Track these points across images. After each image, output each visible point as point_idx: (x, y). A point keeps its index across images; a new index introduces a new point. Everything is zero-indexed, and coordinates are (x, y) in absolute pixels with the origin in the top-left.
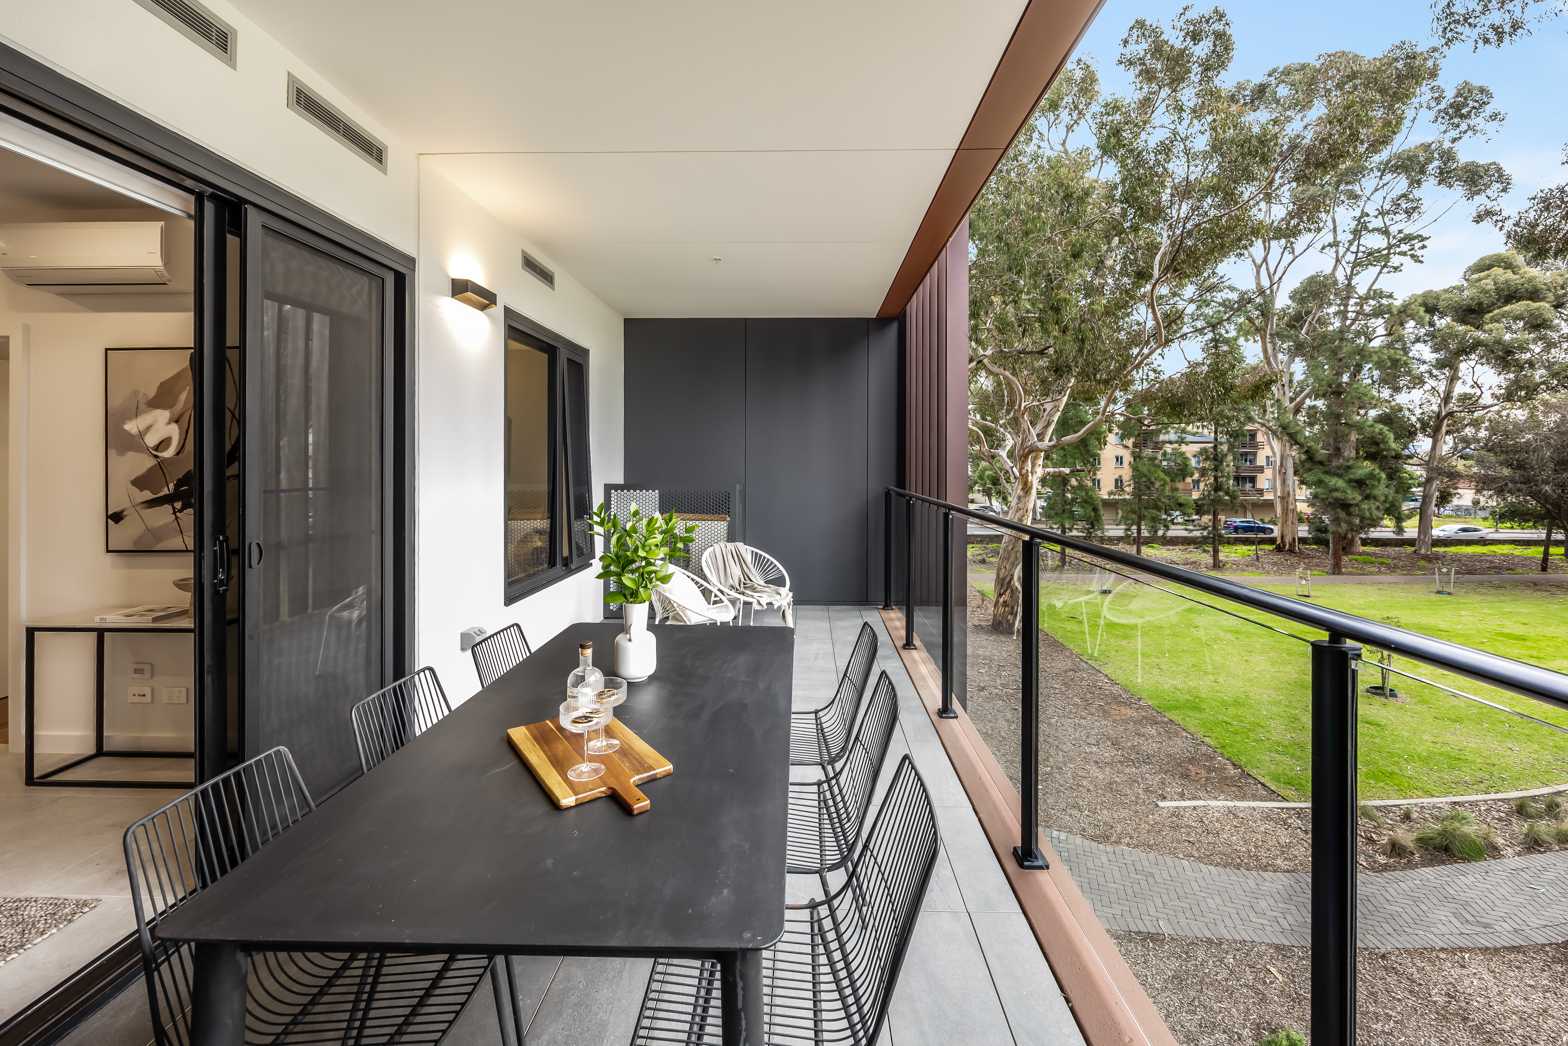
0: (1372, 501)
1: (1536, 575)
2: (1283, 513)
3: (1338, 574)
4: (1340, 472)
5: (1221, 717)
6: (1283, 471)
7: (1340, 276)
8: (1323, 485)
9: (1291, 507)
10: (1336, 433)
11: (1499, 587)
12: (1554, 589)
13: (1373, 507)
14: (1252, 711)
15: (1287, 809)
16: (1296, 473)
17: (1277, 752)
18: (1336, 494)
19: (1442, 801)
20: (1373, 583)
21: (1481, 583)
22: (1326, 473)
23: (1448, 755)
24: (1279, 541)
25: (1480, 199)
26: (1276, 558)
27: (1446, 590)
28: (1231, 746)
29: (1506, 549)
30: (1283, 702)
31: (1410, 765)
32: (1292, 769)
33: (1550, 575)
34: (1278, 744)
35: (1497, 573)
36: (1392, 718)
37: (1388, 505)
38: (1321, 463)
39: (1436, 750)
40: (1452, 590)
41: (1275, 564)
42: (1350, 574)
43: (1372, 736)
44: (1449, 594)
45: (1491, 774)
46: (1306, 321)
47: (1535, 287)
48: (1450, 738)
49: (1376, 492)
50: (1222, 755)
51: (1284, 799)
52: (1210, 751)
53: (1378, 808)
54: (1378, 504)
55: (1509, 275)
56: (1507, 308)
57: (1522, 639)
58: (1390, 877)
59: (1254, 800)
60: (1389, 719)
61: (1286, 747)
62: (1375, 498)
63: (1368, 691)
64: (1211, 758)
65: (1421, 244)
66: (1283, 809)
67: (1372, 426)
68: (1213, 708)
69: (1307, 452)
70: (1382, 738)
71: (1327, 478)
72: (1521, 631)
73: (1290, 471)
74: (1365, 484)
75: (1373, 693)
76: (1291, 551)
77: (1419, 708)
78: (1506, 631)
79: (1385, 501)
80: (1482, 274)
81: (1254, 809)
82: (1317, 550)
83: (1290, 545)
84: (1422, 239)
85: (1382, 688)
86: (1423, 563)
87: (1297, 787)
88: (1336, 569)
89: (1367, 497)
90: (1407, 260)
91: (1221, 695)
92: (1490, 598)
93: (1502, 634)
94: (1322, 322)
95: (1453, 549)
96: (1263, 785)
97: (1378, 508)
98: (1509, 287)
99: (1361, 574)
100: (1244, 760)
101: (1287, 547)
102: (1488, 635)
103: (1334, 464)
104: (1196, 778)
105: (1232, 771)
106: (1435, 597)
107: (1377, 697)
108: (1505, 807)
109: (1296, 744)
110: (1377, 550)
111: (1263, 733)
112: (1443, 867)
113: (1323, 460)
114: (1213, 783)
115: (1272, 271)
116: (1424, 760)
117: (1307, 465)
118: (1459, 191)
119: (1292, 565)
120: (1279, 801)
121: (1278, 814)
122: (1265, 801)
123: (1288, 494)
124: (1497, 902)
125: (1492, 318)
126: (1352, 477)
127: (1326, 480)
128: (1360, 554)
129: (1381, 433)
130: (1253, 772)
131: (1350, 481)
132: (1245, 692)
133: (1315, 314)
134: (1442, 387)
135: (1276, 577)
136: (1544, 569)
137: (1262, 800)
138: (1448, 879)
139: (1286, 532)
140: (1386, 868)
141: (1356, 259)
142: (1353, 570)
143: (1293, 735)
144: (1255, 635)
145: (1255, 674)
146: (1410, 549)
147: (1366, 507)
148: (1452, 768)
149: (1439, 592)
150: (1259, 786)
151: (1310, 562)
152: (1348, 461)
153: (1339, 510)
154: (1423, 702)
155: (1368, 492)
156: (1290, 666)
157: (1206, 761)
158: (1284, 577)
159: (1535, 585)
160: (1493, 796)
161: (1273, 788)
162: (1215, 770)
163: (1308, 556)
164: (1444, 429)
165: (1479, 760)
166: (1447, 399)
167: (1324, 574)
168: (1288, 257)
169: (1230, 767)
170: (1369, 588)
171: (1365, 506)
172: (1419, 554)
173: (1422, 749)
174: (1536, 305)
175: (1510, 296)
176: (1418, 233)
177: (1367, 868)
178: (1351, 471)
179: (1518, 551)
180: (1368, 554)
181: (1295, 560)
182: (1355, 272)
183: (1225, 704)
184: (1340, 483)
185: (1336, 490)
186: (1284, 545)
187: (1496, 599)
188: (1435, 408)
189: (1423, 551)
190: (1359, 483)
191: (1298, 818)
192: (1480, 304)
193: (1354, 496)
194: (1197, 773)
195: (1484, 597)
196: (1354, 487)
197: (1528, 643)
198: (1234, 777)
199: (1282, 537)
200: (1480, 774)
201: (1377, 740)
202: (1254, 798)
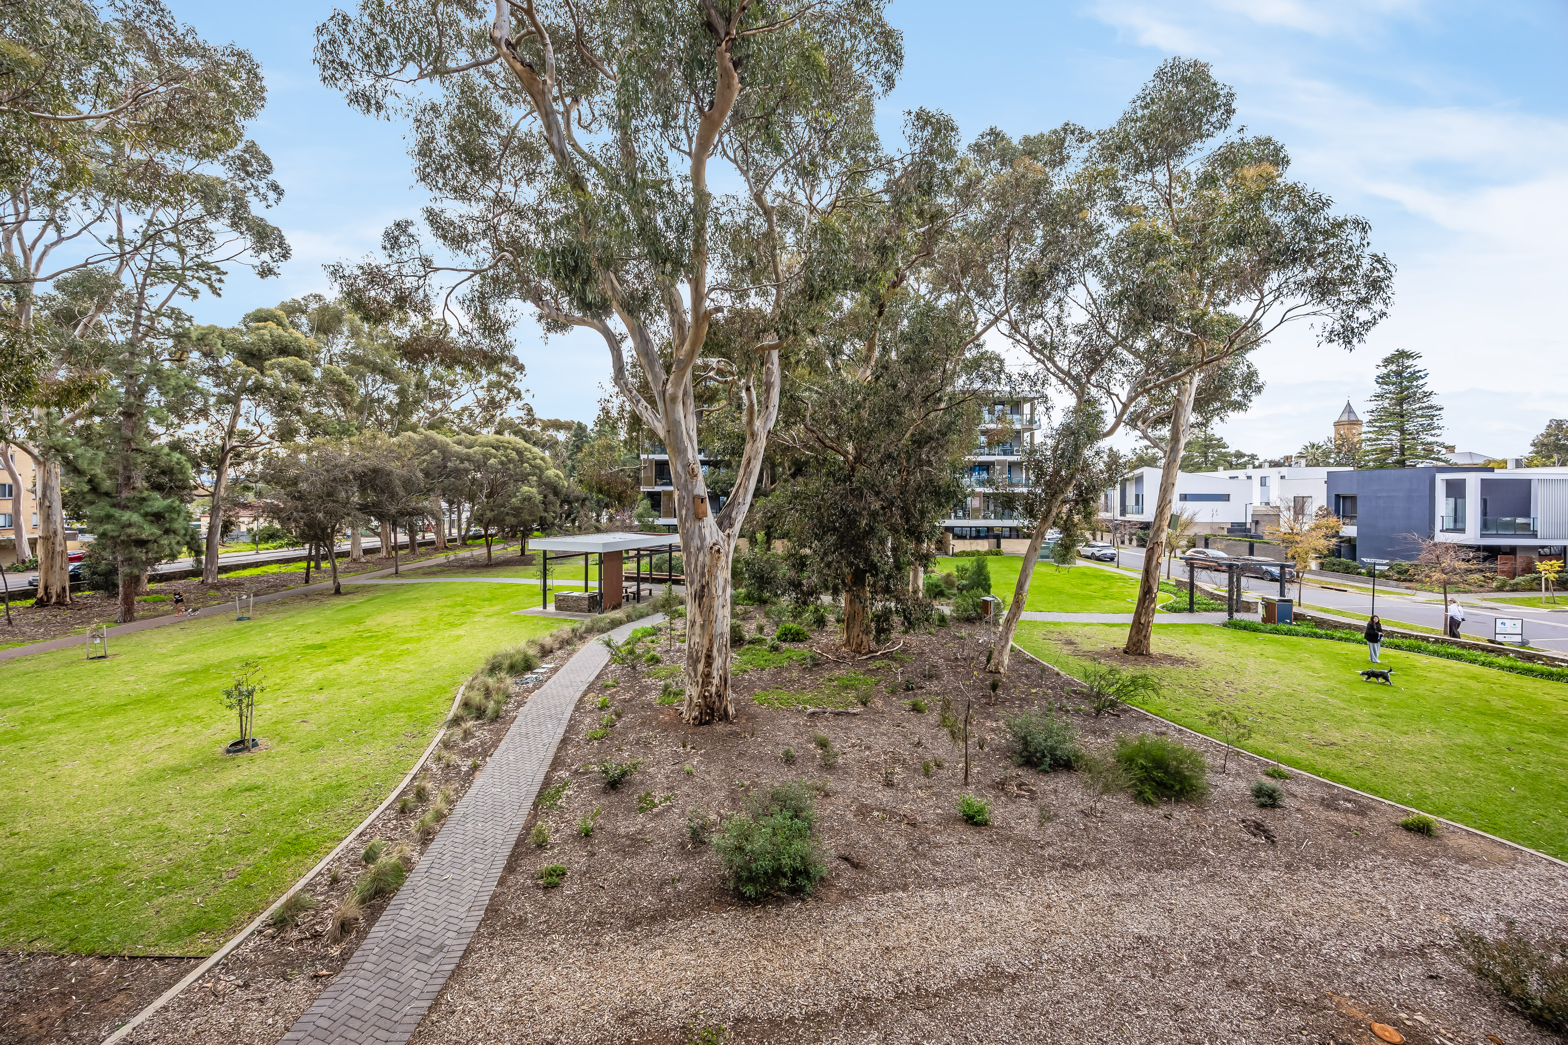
0: (172, 536)
1: (303, 588)
2: (47, 558)
3: (130, 621)
4: (133, 504)
5: (47, 891)
6: (47, 504)
7: (128, 280)
8: (112, 520)
9: (58, 549)
10: (127, 460)
11: (283, 604)
12: (320, 597)
13: (174, 542)
14: (95, 851)
15: (209, 971)
16: (64, 505)
17: (159, 893)
18: (132, 530)
19: (349, 840)
20: (173, 624)
21: (268, 603)
22: (113, 506)
23: (331, 787)
24: (41, 593)
25: (265, 256)
26: (40, 615)
27: (245, 615)
28: (86, 929)
29: (274, 569)
30: (135, 815)
31: (306, 817)
32: (190, 907)
33: (313, 586)
34: (154, 880)
35: (277, 591)
36: (264, 772)
37: (188, 538)
38: (107, 494)
39: (319, 787)
40: (250, 614)
41: (39, 624)
42: (143, 618)
43: (259, 805)
44: (249, 619)
45: (369, 787)
46: (80, 321)
47: (300, 347)
48: (323, 768)
49: (176, 525)
50: (77, 955)
51: (200, 959)
52: (52, 962)
53: (304, 890)
54: (178, 538)
55: (280, 331)
56: (281, 359)
57: (322, 647)
58: (354, 966)
59: (159, 994)
60: (264, 775)
61: (168, 878)
62: (175, 532)
63: (228, 751)
64: (58, 974)
65: (218, 277)
66: (203, 975)
67: (168, 455)
68: (27, 882)
69: (90, 481)
70: (269, 800)
71: (117, 513)
72: (318, 640)
73: (57, 504)
74: (164, 518)
75: (235, 752)
76: (60, 603)
77: (284, 748)
78: (310, 643)
79: (185, 535)
80: (261, 324)
81: (165, 1008)
82: (92, 597)
83: (58, 596)
84: (219, 272)
85: (242, 742)
86: (212, 593)
87: (207, 928)
88: (128, 615)
89: (167, 532)
90: (203, 288)
91: (33, 851)
92: (282, 615)
93: (308, 647)
94: (100, 329)
95: (232, 575)
96: (161, 959)
97: (178, 543)
98: (282, 341)
99: (156, 616)
100: (117, 939)
101: (54, 600)
102: (298, 651)
103: (123, 496)
104: (43, 1032)
105: (104, 970)
106: (238, 625)
107: (240, 754)
108: (392, 814)
109: (179, 867)
110: (162, 585)
111: (126, 877)
112: (385, 913)
113: (110, 490)
114: (78, 1018)
115: (28, 242)
116: (315, 804)
117: (89, 497)
118: (248, 241)
119: (64, 622)
120: (196, 966)
121: (201, 988)
122: (177, 981)
123: (55, 533)
124: (434, 914)
125: (271, 365)
126: (149, 510)
127: (117, 515)
128: (148, 594)
129: (178, 463)
130: (139, 949)
131: (146, 515)
132: (72, 827)
133: (93, 316)
134: (226, 422)
135: (48, 642)
136: (307, 582)
137: (171, 986)
138: (395, 923)
139: (52, 580)
140: (345, 958)
141: (149, 267)
142: (146, 613)
143: (170, 856)
144: (49, 733)
145: (77, 792)
146: (197, 580)
147: (166, 542)
148: (339, 798)
149: (240, 619)
150: (156, 965)
151: (88, 614)
152: (141, 492)
153: (134, 549)
154: (283, 740)
155: (167, 525)
156: (122, 759)
157: (51, 985)
158: (60, 640)
159: (306, 596)
160: (381, 808)
161: (177, 953)
162: (73, 990)
163: (85, 606)
164: (228, 462)
165: (355, 778)
166: (230, 433)
167: (112, 624)
168: (51, 235)
169: (97, 965)
170: (171, 630)
171: (164, 542)
172: (207, 584)
173: (308, 793)
174: (302, 362)
175: (284, 351)
176: (217, 264)
177: (329, 976)
178: (145, 503)
179: (284, 569)
180: (157, 592)
181: (66, 614)
182: (148, 282)
183: (44, 864)
184: (135, 518)
185: (130, 525)
186: (49, 598)
187: (286, 615)
188: (219, 442)
189: (210, 581)
190: (157, 517)
191: (227, 973)
192: (260, 350)
193: (149, 531)
194: (41, 1021)
195: (276, 616)
196: (152, 522)
197: (329, 649)
198: (111, 978)
199: (46, 588)
200: (362, 792)
201: (266, 807)
202: (158, 990)
